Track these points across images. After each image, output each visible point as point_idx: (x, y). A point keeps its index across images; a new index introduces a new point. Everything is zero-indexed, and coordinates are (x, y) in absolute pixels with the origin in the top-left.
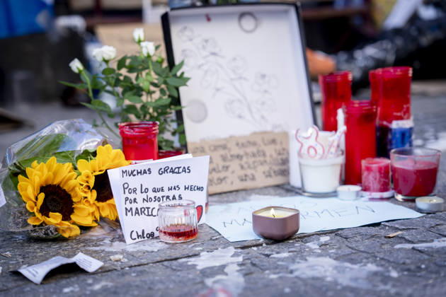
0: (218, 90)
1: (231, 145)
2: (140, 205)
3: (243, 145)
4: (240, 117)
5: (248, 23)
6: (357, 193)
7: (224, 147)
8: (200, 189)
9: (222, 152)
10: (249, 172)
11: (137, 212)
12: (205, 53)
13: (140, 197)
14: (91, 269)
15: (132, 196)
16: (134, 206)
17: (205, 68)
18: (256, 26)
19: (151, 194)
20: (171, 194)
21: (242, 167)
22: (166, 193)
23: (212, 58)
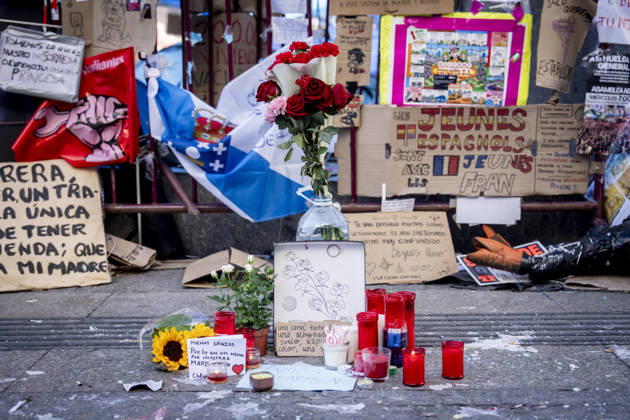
0: (306, 292)
1: (307, 327)
2: (201, 360)
3: (315, 329)
4: (318, 310)
5: (334, 251)
6: (347, 370)
7: (301, 328)
8: (242, 355)
9: (299, 331)
10: (312, 346)
11: (199, 363)
12: (300, 268)
13: (201, 356)
14: (155, 389)
15: (196, 355)
16: (197, 360)
17: (300, 277)
18: (339, 253)
19: (209, 355)
20: (222, 356)
21: (308, 342)
22: (219, 355)
23: (305, 272)
